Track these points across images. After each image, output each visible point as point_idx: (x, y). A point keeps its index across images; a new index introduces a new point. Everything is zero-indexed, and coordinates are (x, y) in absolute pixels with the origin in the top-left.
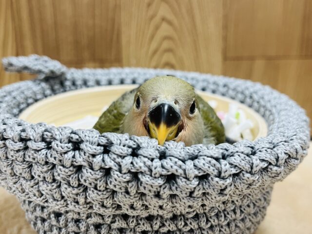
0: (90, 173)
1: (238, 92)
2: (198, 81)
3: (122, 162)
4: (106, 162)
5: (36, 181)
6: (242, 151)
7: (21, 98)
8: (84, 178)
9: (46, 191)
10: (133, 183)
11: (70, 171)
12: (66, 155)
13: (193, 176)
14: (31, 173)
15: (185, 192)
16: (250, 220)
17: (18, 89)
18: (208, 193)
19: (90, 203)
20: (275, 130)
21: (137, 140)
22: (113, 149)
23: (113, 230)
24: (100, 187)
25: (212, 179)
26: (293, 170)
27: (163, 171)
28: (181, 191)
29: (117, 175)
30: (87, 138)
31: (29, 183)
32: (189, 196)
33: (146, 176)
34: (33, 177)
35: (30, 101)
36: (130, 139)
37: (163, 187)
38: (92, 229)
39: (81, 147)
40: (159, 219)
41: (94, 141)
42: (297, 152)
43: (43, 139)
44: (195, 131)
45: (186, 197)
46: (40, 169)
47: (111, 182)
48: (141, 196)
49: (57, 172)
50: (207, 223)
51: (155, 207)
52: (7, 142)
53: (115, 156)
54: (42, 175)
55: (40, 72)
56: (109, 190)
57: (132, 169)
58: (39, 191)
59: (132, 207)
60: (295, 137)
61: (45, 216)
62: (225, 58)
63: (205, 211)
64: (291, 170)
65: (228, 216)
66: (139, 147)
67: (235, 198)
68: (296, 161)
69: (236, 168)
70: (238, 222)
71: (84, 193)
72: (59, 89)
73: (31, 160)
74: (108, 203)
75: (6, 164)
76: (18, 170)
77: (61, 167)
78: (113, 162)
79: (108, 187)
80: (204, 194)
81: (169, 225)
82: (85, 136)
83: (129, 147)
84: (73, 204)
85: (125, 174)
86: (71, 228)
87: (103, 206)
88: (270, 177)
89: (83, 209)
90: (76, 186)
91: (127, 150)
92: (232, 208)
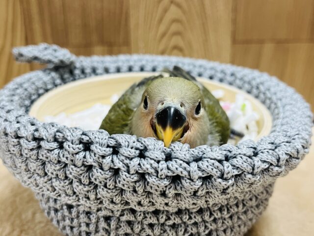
0: (100, 173)
1: (245, 82)
2: (205, 69)
3: (130, 163)
4: (115, 163)
5: (49, 178)
6: (245, 153)
7: (33, 89)
8: (94, 177)
9: (59, 187)
10: (140, 183)
11: (81, 170)
12: (77, 156)
13: (197, 177)
14: (44, 169)
15: (190, 192)
16: (252, 212)
17: (29, 80)
18: (211, 192)
19: (100, 198)
20: (279, 127)
21: (145, 142)
22: (122, 150)
23: (121, 222)
24: (109, 186)
25: (215, 179)
26: (294, 168)
27: (168, 172)
28: (186, 191)
29: (126, 175)
30: (97, 140)
31: (42, 179)
32: (193, 195)
33: (153, 177)
34: (46, 174)
35: (41, 91)
36: (138, 141)
37: (169, 187)
38: (102, 221)
39: (91, 149)
40: (165, 213)
41: (103, 143)
42: (298, 152)
43: (56, 140)
44: (200, 131)
45: (190, 196)
46: (53, 167)
47: (119, 181)
48: (148, 194)
49: (69, 170)
50: (210, 217)
51: (161, 204)
52: (22, 141)
53: (124, 158)
54: (55, 173)
55: (49, 61)
56: (118, 188)
57: (139, 170)
58: (52, 186)
59: (139, 204)
60: (297, 136)
61: (58, 206)
62: (234, 41)
63: (209, 206)
64: (292, 168)
65: (230, 209)
66: (146, 149)
67: (237, 195)
68: (297, 160)
69: (239, 169)
70: (240, 214)
71: (95, 190)
72: (69, 78)
73: (44, 159)
74: (117, 199)
75: (20, 160)
76: (31, 166)
77: (73, 167)
78: (121, 163)
79: (116, 186)
80: (208, 193)
81: (175, 219)
82: (95, 137)
83: (137, 149)
84: (84, 199)
85: (133, 174)
86: (82, 219)
87: (112, 202)
88: (271, 176)
89: (94, 204)
90: (87, 183)
91: (135, 152)
92: (235, 203)
